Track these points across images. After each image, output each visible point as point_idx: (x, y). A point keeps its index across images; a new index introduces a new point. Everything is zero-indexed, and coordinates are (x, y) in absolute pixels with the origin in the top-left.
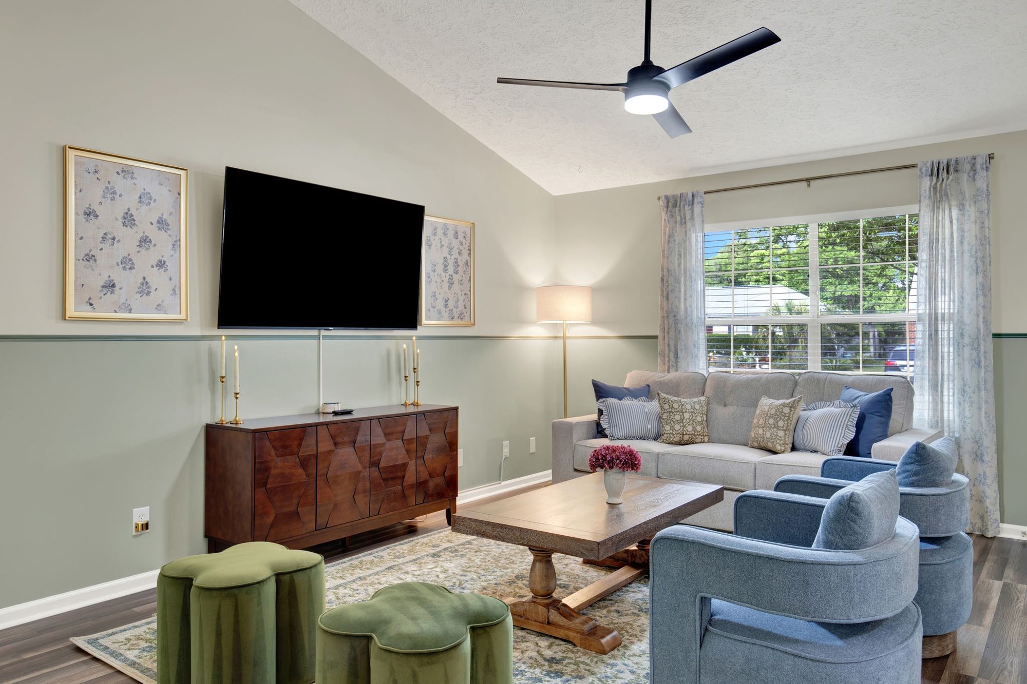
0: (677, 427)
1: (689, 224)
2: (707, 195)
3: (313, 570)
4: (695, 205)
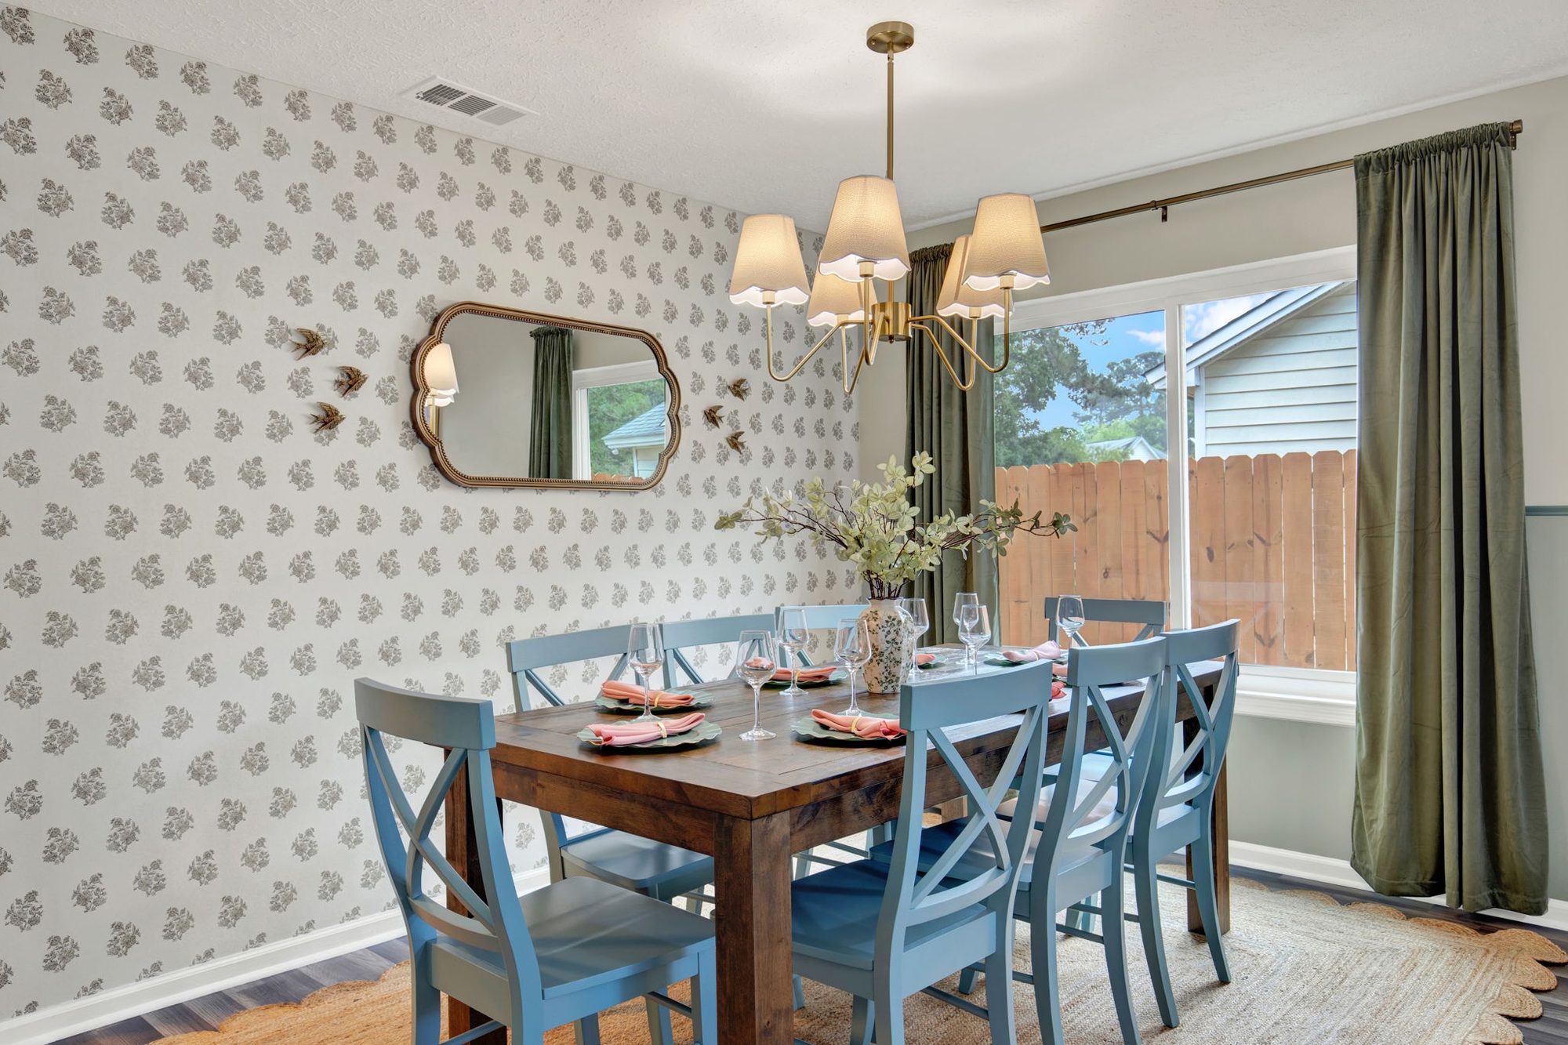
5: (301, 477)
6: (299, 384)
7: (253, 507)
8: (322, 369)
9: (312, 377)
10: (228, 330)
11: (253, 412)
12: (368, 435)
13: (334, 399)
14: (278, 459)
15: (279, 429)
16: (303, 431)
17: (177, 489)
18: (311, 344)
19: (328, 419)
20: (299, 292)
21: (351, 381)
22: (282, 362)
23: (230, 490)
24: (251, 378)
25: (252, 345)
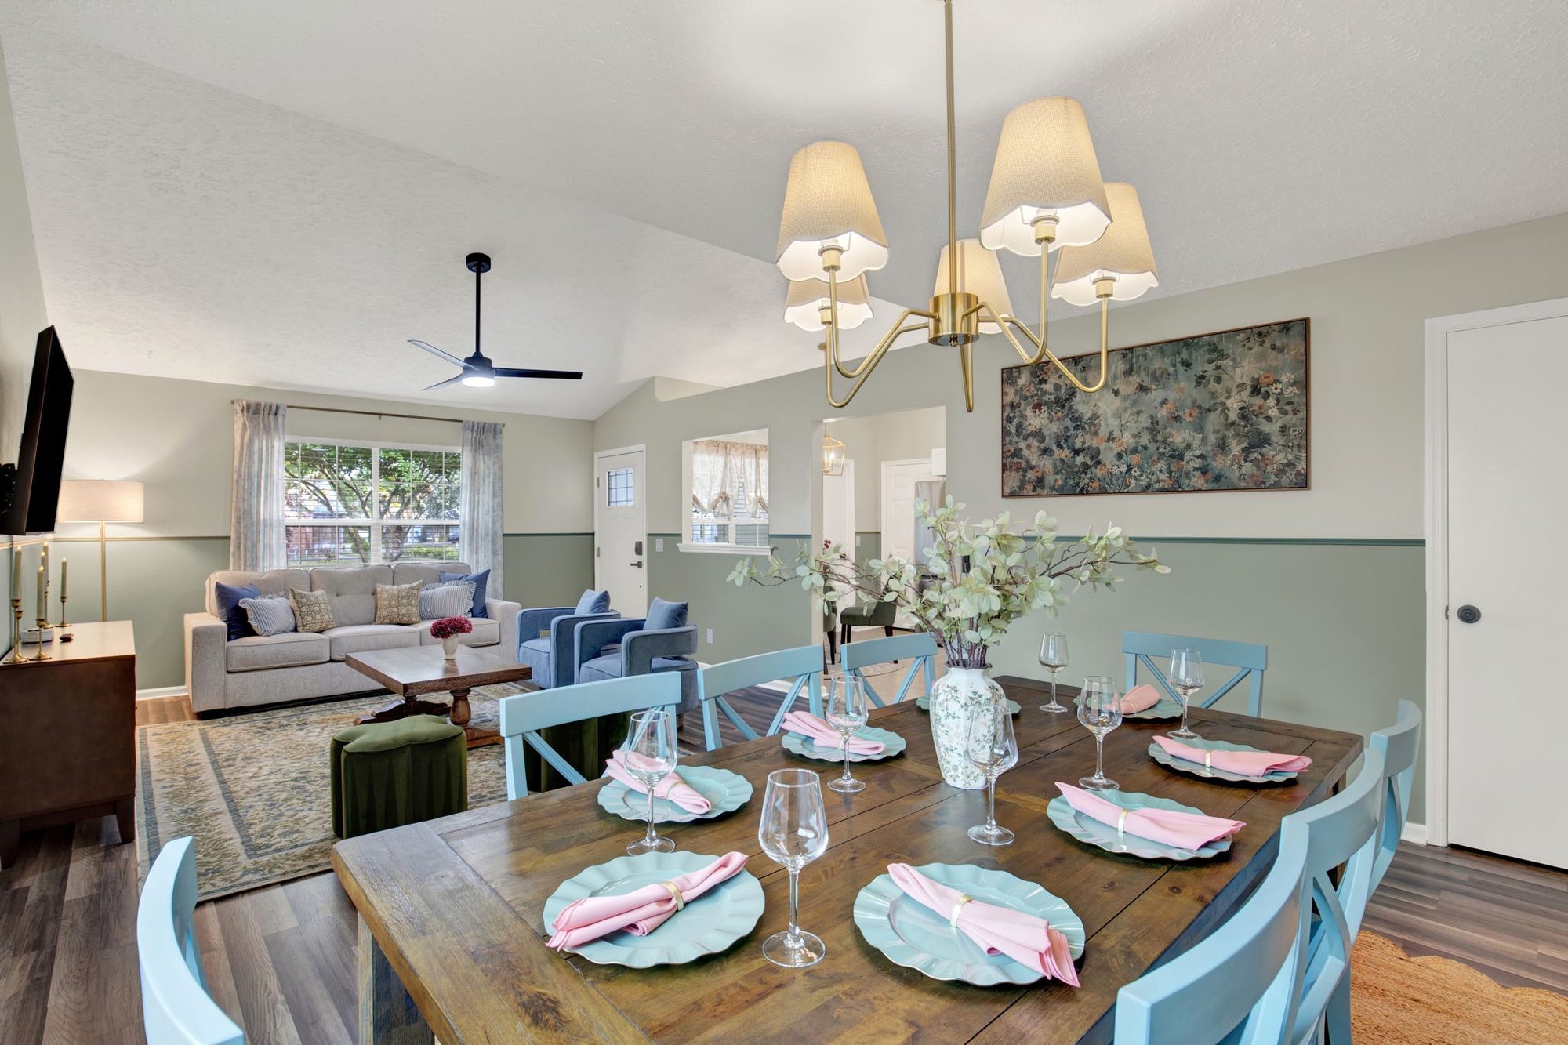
0: (318, 617)
1: (273, 432)
2: (289, 409)
3: (457, 739)
4: (278, 416)
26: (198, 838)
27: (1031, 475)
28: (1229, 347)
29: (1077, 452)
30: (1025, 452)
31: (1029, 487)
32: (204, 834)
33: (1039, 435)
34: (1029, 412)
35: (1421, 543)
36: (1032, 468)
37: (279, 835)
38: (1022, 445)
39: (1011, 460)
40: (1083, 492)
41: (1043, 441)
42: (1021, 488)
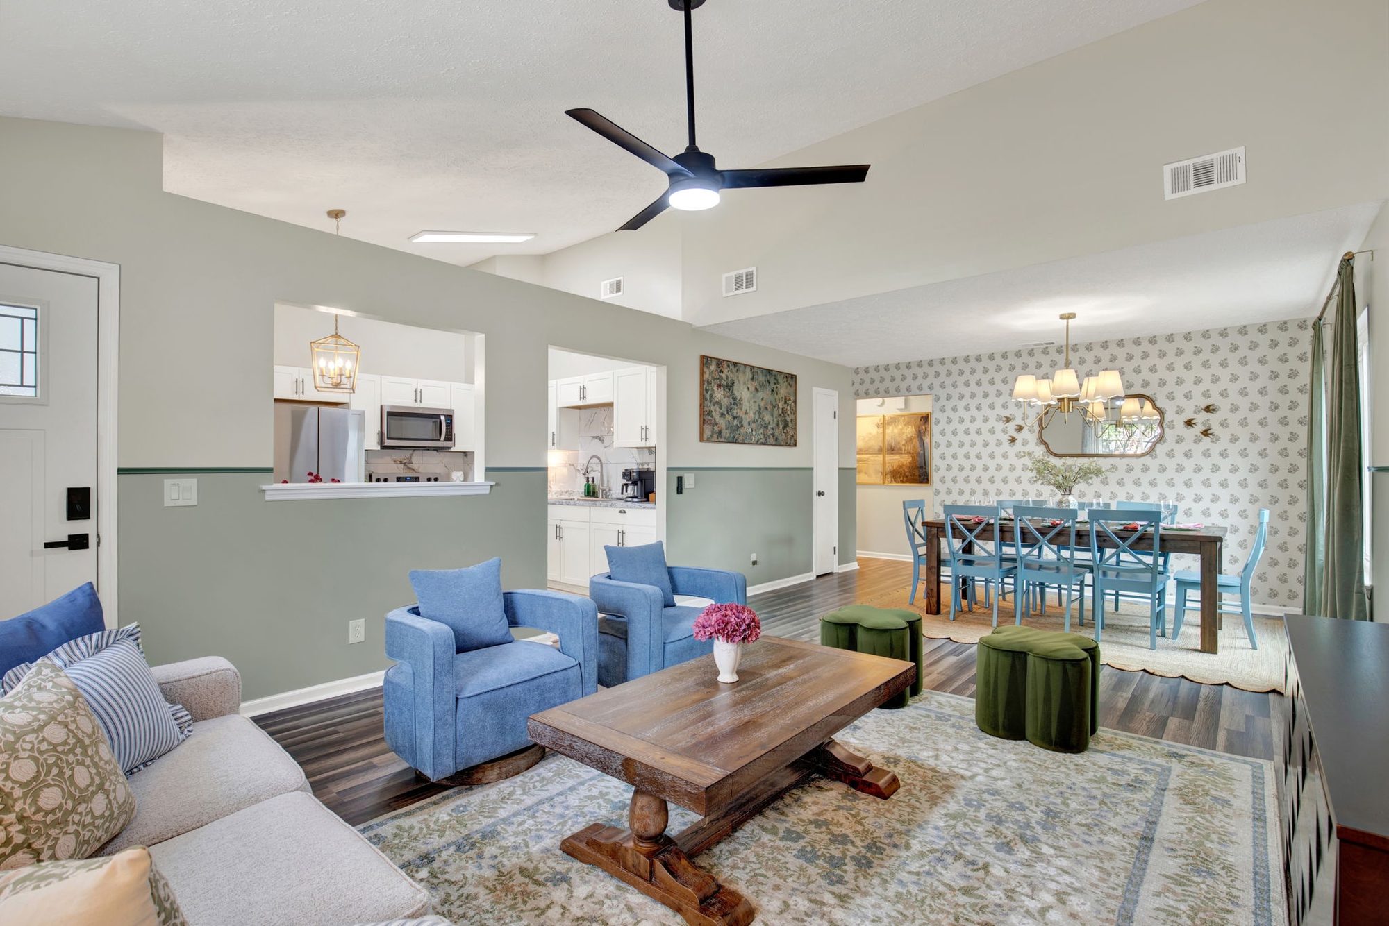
5: (1005, 456)
6: (1005, 431)
7: (992, 464)
8: (1011, 427)
9: (1008, 429)
10: (986, 420)
11: (992, 440)
12: (1025, 443)
13: (1015, 435)
14: (999, 452)
15: (999, 444)
16: (1006, 444)
17: (973, 460)
18: (1008, 420)
19: (1013, 440)
20: (1005, 406)
21: (1020, 428)
22: (1001, 425)
23: (986, 460)
24: (992, 431)
25: (992, 422)
26: (1207, 816)
27: (716, 429)
28: (780, 379)
29: (735, 418)
30: (714, 414)
31: (715, 436)
32: (1199, 819)
33: (719, 403)
34: (715, 388)
35: (812, 469)
36: (717, 424)
37: (1129, 775)
38: (712, 409)
39: (705, 418)
40: (736, 442)
41: (721, 409)
42: (712, 436)
